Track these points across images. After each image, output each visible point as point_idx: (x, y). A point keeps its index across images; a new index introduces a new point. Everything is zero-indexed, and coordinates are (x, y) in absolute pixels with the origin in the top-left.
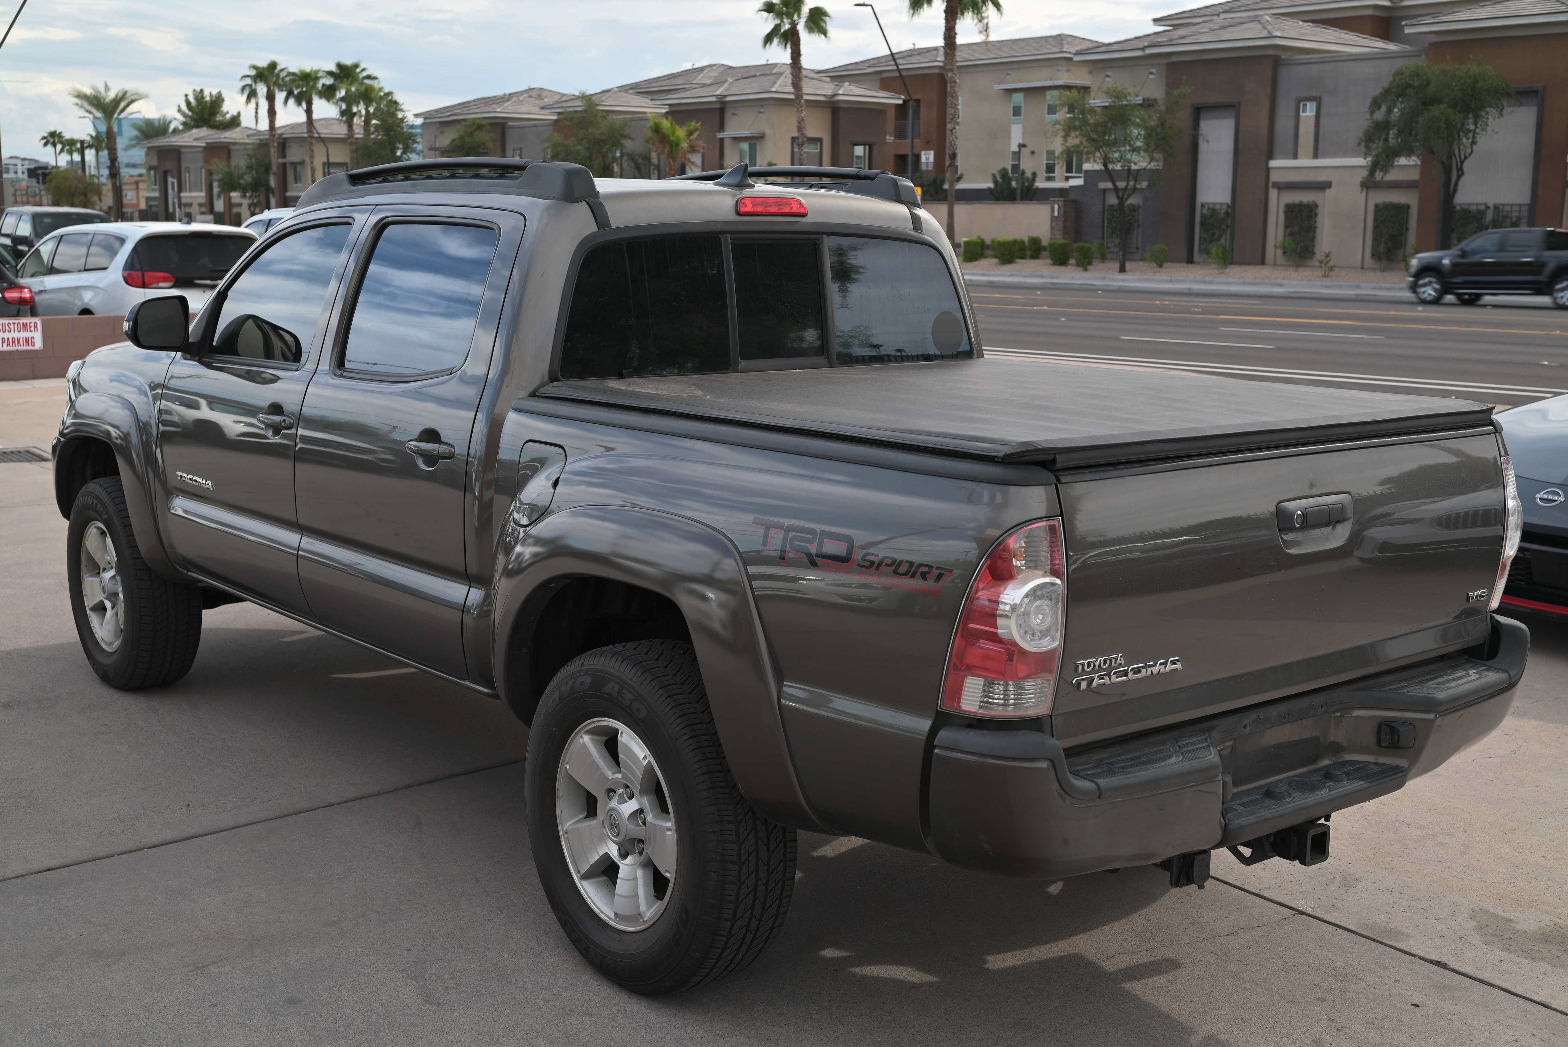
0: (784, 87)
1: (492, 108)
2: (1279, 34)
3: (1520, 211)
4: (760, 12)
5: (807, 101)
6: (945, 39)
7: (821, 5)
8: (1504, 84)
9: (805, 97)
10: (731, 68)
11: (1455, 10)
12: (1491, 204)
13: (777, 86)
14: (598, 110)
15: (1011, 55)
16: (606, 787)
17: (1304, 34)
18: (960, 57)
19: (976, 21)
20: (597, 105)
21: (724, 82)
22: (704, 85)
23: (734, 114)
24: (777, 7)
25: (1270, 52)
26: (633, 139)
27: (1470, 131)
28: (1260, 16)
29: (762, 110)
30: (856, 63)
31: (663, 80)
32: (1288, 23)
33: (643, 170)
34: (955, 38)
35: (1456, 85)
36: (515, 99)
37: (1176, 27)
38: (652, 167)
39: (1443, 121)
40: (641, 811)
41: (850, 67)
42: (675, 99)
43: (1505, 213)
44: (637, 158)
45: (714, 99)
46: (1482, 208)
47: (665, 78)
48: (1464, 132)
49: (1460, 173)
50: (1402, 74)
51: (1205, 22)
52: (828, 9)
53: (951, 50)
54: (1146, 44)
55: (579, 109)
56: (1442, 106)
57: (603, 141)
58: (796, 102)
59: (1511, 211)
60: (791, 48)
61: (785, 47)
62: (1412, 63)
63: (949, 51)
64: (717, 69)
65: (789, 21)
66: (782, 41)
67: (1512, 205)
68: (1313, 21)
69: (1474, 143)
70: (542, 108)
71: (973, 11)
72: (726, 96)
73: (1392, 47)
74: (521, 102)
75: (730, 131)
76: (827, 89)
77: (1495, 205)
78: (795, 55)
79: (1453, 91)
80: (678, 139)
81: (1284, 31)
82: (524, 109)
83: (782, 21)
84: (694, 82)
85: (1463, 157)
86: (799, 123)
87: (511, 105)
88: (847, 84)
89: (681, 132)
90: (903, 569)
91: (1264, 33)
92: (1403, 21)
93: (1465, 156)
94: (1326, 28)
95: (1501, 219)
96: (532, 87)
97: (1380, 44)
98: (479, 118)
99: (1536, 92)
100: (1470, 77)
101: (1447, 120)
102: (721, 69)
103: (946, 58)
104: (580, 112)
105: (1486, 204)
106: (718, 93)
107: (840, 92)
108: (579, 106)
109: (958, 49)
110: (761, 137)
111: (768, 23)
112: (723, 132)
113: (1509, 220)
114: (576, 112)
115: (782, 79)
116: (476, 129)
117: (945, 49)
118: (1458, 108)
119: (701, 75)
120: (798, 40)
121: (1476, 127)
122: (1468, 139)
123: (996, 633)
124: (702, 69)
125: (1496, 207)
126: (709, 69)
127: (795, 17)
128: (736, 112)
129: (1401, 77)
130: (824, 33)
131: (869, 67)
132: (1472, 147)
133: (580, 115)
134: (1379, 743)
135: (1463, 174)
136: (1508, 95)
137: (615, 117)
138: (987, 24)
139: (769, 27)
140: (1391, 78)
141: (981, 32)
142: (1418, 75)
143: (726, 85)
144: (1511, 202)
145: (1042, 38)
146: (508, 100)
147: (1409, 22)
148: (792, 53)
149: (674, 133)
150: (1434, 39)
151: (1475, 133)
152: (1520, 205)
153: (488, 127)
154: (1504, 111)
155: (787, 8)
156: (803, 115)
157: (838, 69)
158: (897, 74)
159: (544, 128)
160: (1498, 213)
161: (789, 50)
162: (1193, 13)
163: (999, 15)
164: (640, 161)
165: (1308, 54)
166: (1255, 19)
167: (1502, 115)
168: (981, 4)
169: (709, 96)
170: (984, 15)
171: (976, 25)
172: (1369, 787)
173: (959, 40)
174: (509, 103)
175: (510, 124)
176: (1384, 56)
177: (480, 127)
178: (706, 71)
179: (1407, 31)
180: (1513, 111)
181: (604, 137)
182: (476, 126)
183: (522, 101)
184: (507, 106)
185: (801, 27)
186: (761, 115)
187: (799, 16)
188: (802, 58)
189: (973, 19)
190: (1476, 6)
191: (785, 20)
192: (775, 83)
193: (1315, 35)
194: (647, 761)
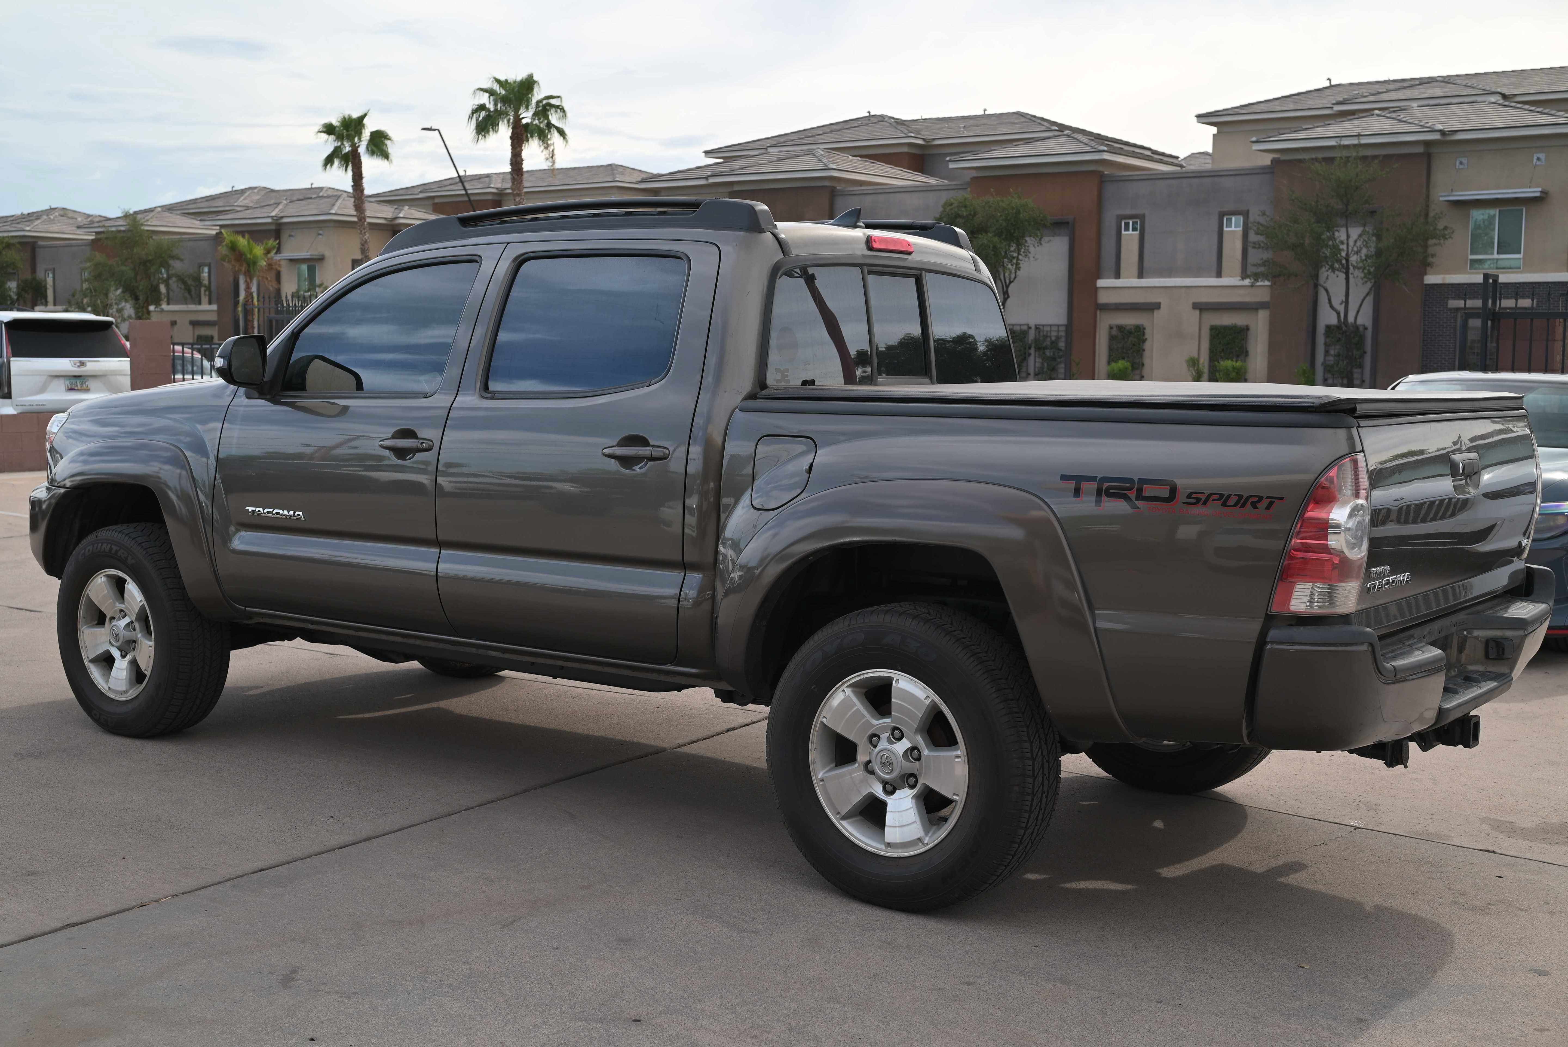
0: (346, 210)
1: (21, 226)
2: (834, 167)
3: (1058, 331)
4: (319, 134)
5: (369, 224)
6: (511, 164)
7: (382, 128)
8: (1041, 215)
9: (368, 220)
10: (272, 191)
11: (992, 149)
12: (1032, 325)
13: (336, 208)
14: (143, 230)
15: (567, 183)
16: (870, 733)
17: (856, 167)
18: (528, 183)
19: (542, 148)
20: (142, 225)
21: (279, 204)
22: (248, 208)
23: (290, 236)
24: (337, 129)
25: (827, 183)
26: (182, 260)
27: (1014, 258)
28: (814, 150)
29: (321, 232)
30: (406, 188)
31: (201, 202)
32: (840, 157)
33: (193, 292)
34: (522, 164)
35: (1001, 216)
36: (45, 217)
37: (727, 159)
38: (203, 289)
39: (991, 248)
40: (914, 748)
41: (401, 192)
42: (226, 219)
43: (1045, 333)
44: (186, 279)
45: (269, 220)
46: (1025, 328)
47: (204, 200)
48: (1008, 259)
49: (1006, 296)
50: (951, 204)
51: (762, 154)
52: (391, 134)
53: (518, 175)
54: (709, 173)
55: (122, 228)
56: (990, 235)
57: (149, 261)
58: (359, 224)
59: (1051, 331)
60: (353, 170)
61: (346, 170)
62: (960, 195)
63: (516, 177)
64: (258, 191)
65: (350, 143)
66: (343, 162)
67: (1051, 326)
68: (861, 156)
69: (1018, 268)
70: (79, 227)
71: (539, 138)
72: (282, 217)
73: (932, 181)
74: (51, 221)
75: (288, 253)
76: (386, 212)
77: (1036, 325)
78: (356, 177)
79: (997, 221)
80: (255, 257)
81: (837, 164)
82: (55, 228)
83: (342, 144)
84: (236, 204)
85: (1008, 281)
86: (363, 245)
87: (41, 223)
88: (406, 208)
89: (258, 250)
90: (1232, 501)
91: (820, 166)
92: (946, 157)
93: (1010, 280)
94: (873, 163)
95: (1041, 339)
96: (53, 207)
97: (921, 179)
98: (8, 237)
99: (1068, 223)
100: (1013, 208)
101: (995, 247)
102: (263, 192)
103: (513, 183)
104: (124, 231)
105: (1028, 325)
106: (273, 214)
107: (401, 215)
108: (123, 226)
109: (525, 176)
110: (321, 259)
111: (328, 144)
112: (280, 253)
113: (1049, 339)
114: (120, 231)
115: (340, 201)
116: (4, 248)
117: (512, 175)
118: (1004, 236)
119: (242, 198)
120: (360, 163)
121: (1019, 254)
122: (1012, 265)
123: (1327, 544)
124: (243, 191)
125: (1037, 328)
126: (250, 191)
127: (356, 140)
128: (293, 234)
129: (950, 207)
130: (386, 156)
131: (420, 192)
132: (1016, 272)
133: (122, 234)
134: (1487, 656)
135: (1008, 297)
136: (1044, 226)
137: (162, 238)
138: (553, 151)
139: (329, 149)
140: (941, 209)
141: (547, 159)
142: (965, 207)
143: (281, 207)
144: (1050, 323)
145: (593, 167)
146: (38, 219)
147: (953, 158)
148: (354, 175)
149: (251, 251)
150: (974, 174)
151: (1018, 259)
152: (1058, 326)
153: (18, 246)
154: (1043, 240)
155: (347, 131)
156: (366, 237)
157: (389, 194)
158: (466, 199)
159: (83, 247)
160: (1039, 332)
161: (350, 173)
162: (741, 147)
163: (565, 142)
164: (190, 282)
165: (861, 186)
166: (810, 153)
167: (1041, 244)
168: (547, 131)
169: (265, 216)
170: (549, 142)
171: (542, 151)
172: (1499, 687)
173: (526, 166)
174: (38, 222)
175: (41, 243)
176: (929, 189)
177: (8, 246)
178: (247, 194)
179: (952, 166)
180: (1050, 240)
181: (150, 258)
182: (4, 245)
183: (53, 219)
184: (37, 225)
185: (362, 149)
186: (320, 237)
187: (360, 139)
188: (364, 180)
189: (540, 146)
190: (1010, 145)
191: (345, 143)
192: (333, 205)
193: (865, 169)
194: (930, 700)
